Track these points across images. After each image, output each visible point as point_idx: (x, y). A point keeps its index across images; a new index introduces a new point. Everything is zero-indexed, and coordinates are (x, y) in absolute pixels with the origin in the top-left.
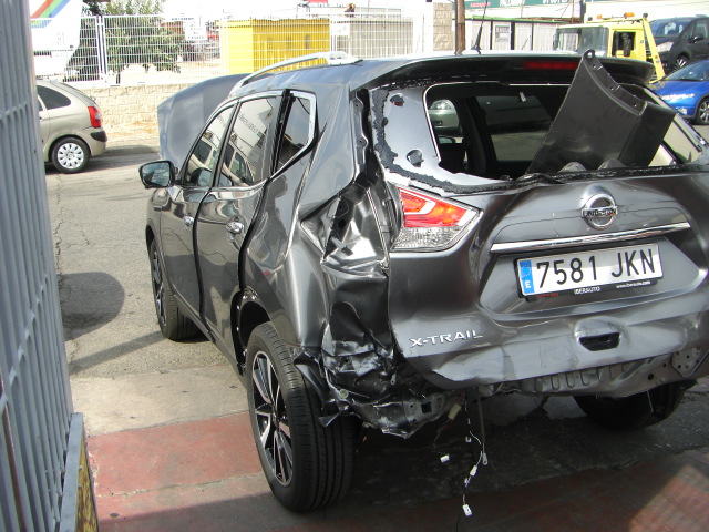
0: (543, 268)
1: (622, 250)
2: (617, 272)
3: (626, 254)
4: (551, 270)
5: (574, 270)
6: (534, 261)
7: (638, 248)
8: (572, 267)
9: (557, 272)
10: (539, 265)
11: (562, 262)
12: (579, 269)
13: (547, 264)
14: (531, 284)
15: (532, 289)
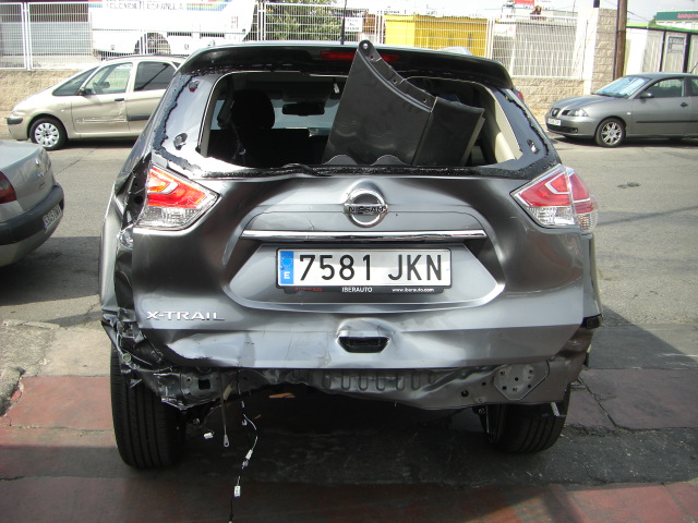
0: (307, 261)
1: (405, 253)
2: (396, 275)
3: (409, 257)
4: (316, 264)
5: (344, 267)
6: (298, 253)
7: (424, 253)
8: (342, 263)
9: (323, 267)
10: (302, 258)
11: (330, 257)
12: (350, 267)
13: (313, 257)
14: (291, 275)
15: (291, 281)
